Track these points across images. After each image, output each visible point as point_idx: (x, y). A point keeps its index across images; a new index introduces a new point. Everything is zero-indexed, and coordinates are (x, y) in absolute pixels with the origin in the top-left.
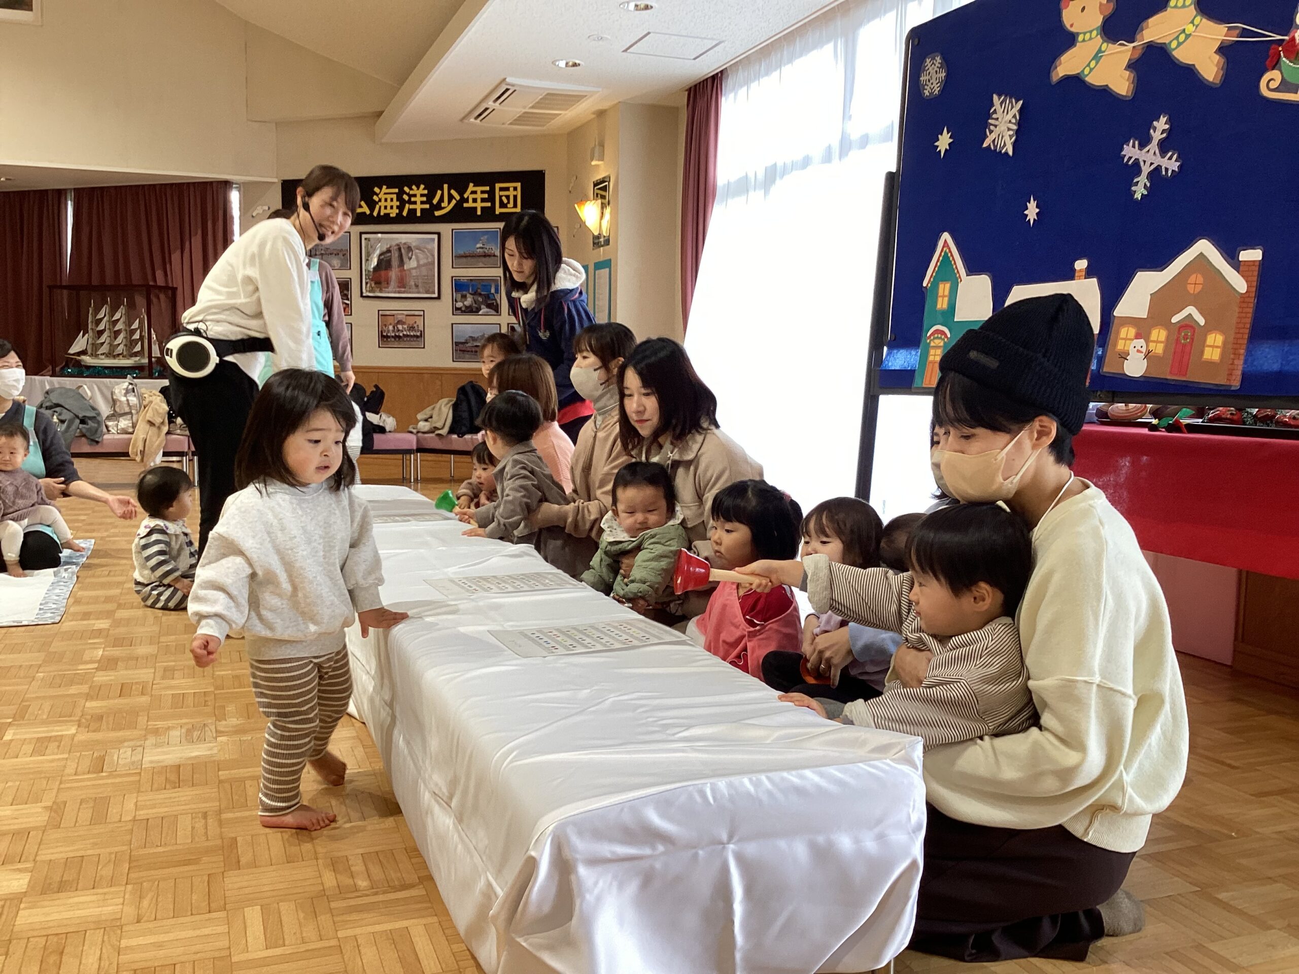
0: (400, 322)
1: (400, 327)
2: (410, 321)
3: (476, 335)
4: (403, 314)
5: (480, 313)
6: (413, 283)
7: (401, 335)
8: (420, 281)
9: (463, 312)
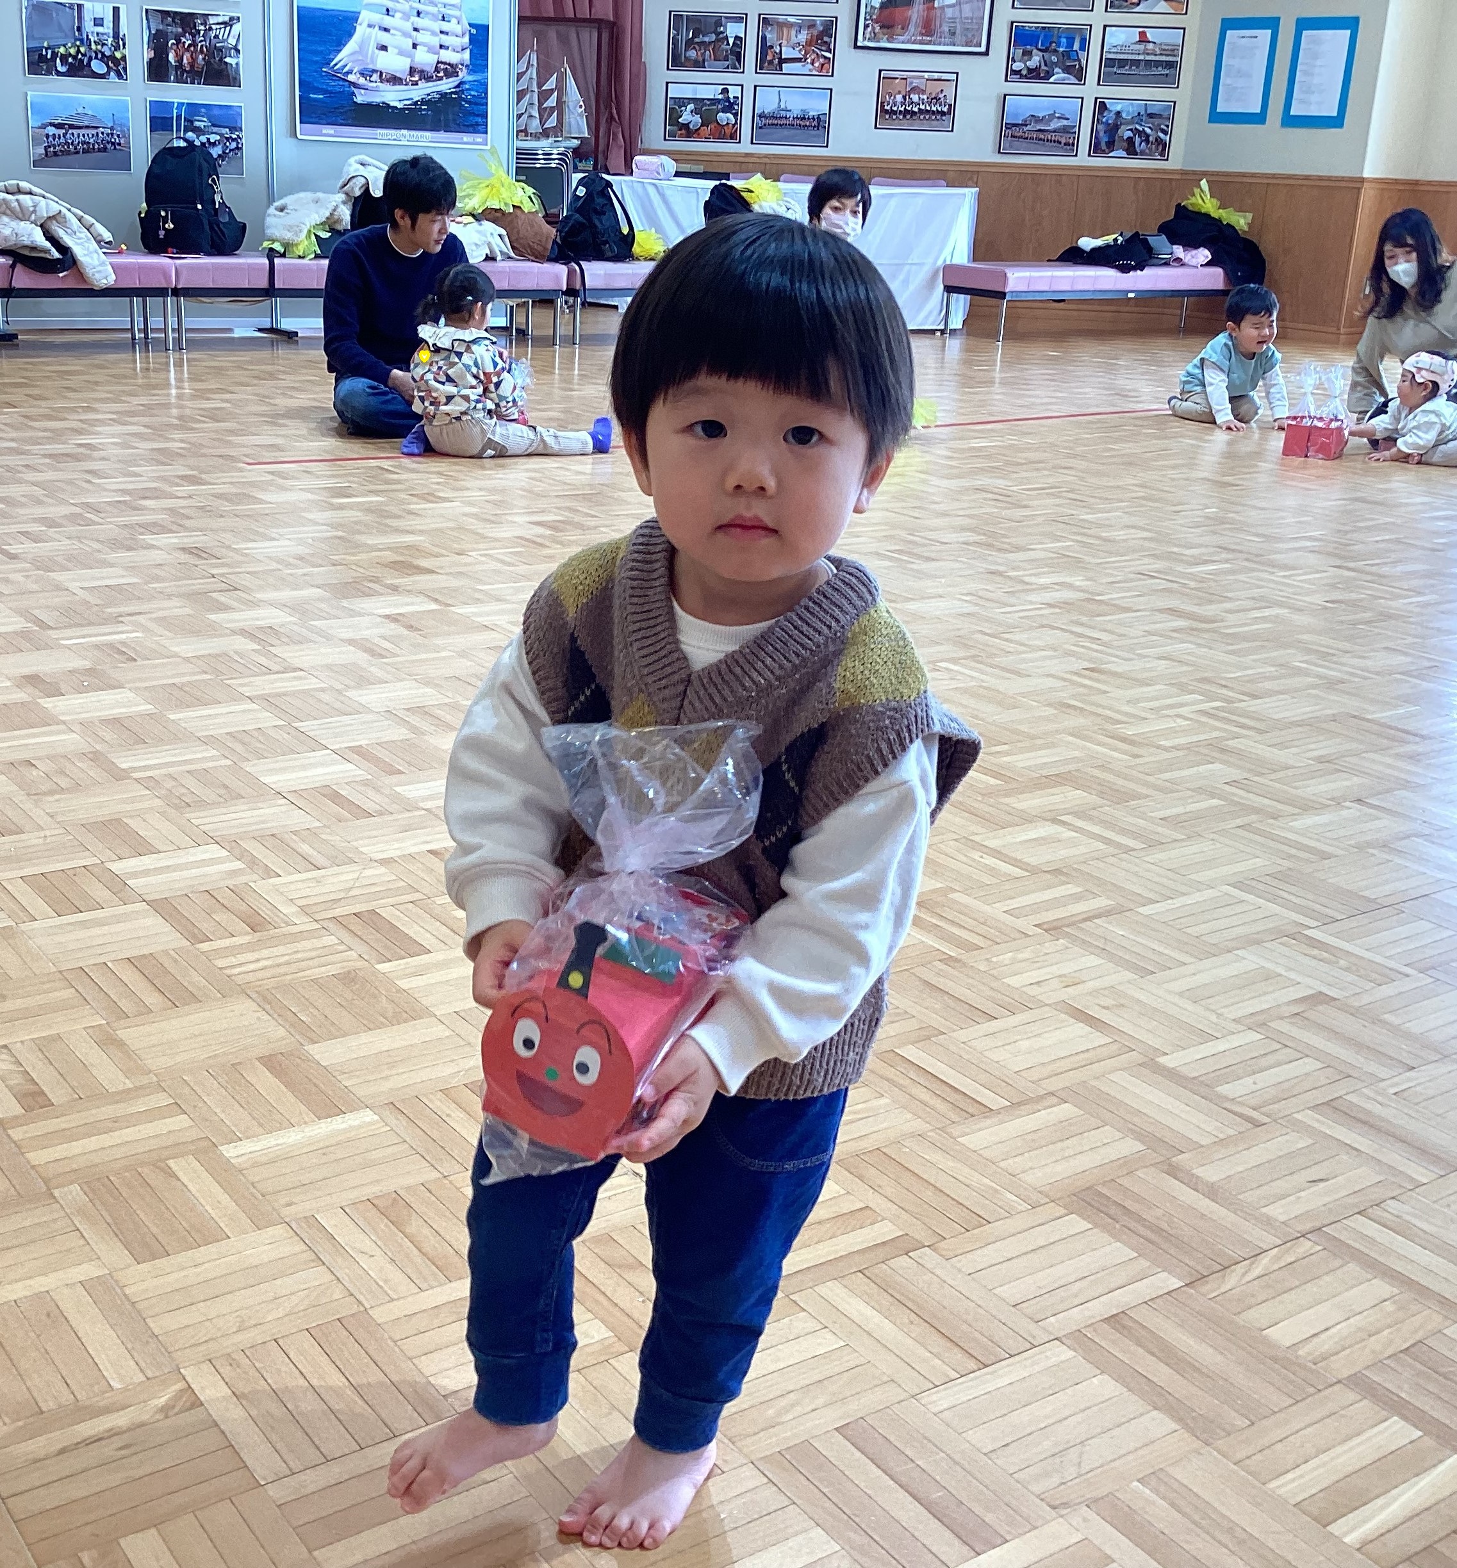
0: (914, 90)
1: (915, 98)
2: (935, 88)
3: (1041, 115)
4: (923, 77)
5: (1051, 80)
6: (947, 29)
7: (916, 109)
8: (958, 26)
9: (1022, 76)
